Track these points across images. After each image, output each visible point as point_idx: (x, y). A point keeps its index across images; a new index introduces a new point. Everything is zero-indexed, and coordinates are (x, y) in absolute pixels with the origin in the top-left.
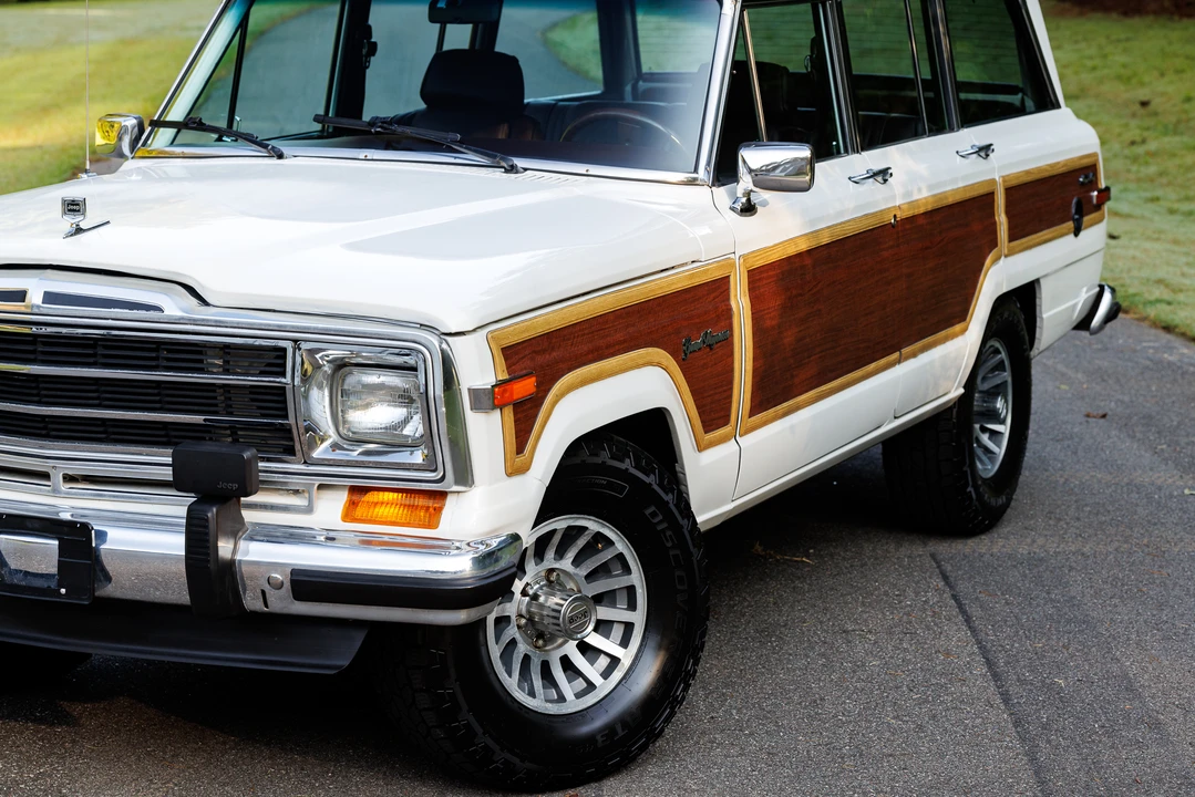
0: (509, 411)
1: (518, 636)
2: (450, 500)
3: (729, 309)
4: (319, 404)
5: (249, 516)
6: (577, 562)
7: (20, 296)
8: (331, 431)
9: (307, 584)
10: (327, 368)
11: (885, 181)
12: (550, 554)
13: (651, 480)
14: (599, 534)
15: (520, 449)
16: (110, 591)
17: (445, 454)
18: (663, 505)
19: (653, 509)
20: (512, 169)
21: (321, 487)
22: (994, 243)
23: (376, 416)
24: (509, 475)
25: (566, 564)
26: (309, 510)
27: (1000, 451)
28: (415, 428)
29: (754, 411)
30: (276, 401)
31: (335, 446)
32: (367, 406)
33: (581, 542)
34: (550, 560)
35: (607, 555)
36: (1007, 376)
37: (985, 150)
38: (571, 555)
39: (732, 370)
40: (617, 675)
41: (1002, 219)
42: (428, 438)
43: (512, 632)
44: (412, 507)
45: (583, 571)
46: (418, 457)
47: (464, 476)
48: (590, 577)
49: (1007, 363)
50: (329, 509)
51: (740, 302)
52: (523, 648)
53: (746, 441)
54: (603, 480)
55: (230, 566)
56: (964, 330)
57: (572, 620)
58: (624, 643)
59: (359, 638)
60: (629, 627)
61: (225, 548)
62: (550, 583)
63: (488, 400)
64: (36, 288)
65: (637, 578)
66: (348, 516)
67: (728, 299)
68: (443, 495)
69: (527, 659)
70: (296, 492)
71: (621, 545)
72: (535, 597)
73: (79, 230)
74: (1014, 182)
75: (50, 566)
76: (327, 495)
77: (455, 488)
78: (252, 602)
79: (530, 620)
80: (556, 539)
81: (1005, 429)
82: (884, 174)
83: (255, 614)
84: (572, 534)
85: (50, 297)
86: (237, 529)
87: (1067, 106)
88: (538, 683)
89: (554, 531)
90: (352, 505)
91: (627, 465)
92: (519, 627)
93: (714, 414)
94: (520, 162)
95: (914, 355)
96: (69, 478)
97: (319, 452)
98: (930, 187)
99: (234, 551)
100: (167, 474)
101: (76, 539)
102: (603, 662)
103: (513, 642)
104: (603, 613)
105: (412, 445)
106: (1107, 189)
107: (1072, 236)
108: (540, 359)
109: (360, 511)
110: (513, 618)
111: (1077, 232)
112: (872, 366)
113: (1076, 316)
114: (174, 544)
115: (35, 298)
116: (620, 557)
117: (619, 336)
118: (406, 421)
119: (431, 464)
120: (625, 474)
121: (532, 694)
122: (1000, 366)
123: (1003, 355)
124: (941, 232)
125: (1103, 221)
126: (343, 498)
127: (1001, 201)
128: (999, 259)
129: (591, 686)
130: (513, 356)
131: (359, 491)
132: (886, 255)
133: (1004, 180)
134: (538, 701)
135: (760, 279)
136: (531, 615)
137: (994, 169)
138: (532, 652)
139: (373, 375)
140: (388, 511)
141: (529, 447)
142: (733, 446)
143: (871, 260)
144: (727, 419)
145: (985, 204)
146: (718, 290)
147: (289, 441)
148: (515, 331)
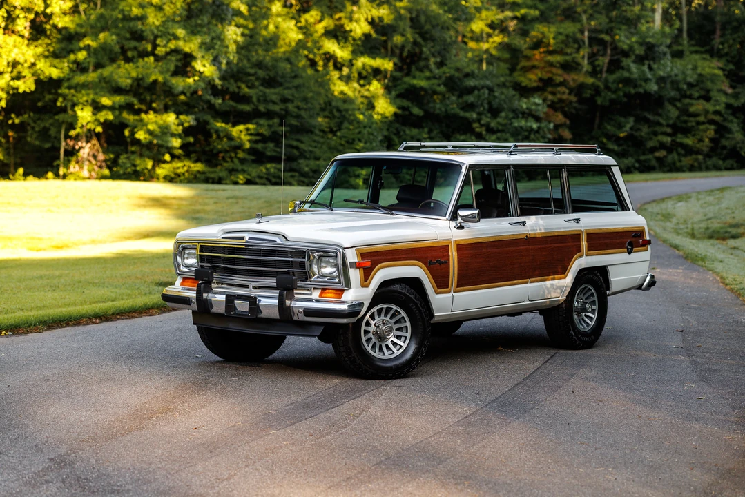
0: (362, 269)
1: (372, 337)
2: (345, 292)
3: (449, 255)
4: (315, 268)
5: (296, 296)
6: (391, 318)
7: (243, 238)
8: (317, 273)
9: (308, 312)
10: (317, 258)
11: (524, 225)
12: (383, 315)
13: (412, 296)
14: (396, 310)
15: (366, 280)
16: (262, 315)
17: (343, 279)
18: (415, 304)
19: (412, 304)
20: (392, 214)
21: (314, 288)
22: (579, 249)
23: (328, 270)
24: (362, 287)
25: (388, 318)
26: (311, 294)
27: (592, 324)
28: (336, 273)
29: (458, 286)
30: (302, 265)
31: (317, 277)
32: (326, 267)
33: (392, 312)
34: (383, 317)
35: (399, 317)
36: (596, 298)
37: (577, 220)
38: (389, 316)
39: (449, 272)
40: (401, 351)
41: (584, 243)
42: (339, 276)
43: (370, 335)
44: (336, 294)
45: (393, 321)
46: (337, 280)
47: (348, 285)
48: (395, 323)
49: (595, 294)
50: (316, 295)
51: (453, 254)
52: (374, 340)
53: (455, 294)
54: (397, 295)
55: (289, 307)
56: (565, 278)
57: (386, 332)
58: (404, 342)
59: (322, 328)
60: (406, 337)
61: (288, 302)
62: (383, 323)
63: (355, 265)
64: (247, 236)
65: (408, 324)
66: (320, 296)
67: (448, 252)
68: (342, 291)
69: (375, 344)
70: (308, 290)
71: (403, 314)
72: (378, 327)
73: (260, 222)
74: (592, 232)
75: (247, 310)
76: (316, 291)
77: (345, 288)
78: (295, 318)
79: (377, 333)
80: (384, 310)
81: (594, 316)
82: (523, 223)
83: (296, 321)
84: (388, 310)
85: (250, 238)
86: (291, 298)
87: (634, 211)
88: (377, 350)
89: (382, 308)
90: (321, 293)
91: (404, 291)
92: (373, 335)
93: (442, 283)
94: (395, 213)
95: (537, 281)
96: (254, 287)
97: (314, 279)
98: (545, 229)
99: (291, 304)
100: (275, 285)
101: (253, 301)
102: (398, 347)
103: (371, 338)
104: (399, 333)
105: (335, 278)
106: (650, 240)
107: (627, 254)
108: (373, 258)
109: (323, 294)
110: (371, 332)
111: (629, 253)
112: (515, 281)
113: (637, 283)
114: (276, 302)
115: (247, 239)
116: (403, 317)
117: (404, 256)
118: (334, 272)
119: (339, 282)
120: (403, 294)
121: (375, 352)
122: (592, 295)
123: (593, 291)
124: (551, 244)
125: (647, 250)
126: (320, 291)
127: (584, 237)
128: (582, 256)
129: (394, 353)
130: (363, 255)
131: (324, 290)
132: (522, 247)
133: (586, 231)
134: (377, 354)
135: (462, 247)
136: (377, 331)
137: (581, 227)
138: (377, 341)
139: (327, 259)
140: (330, 295)
141: (369, 280)
142: (450, 295)
143: (514, 248)
144: (447, 287)
145: (576, 237)
146: (444, 248)
147: (306, 276)
148: (365, 249)
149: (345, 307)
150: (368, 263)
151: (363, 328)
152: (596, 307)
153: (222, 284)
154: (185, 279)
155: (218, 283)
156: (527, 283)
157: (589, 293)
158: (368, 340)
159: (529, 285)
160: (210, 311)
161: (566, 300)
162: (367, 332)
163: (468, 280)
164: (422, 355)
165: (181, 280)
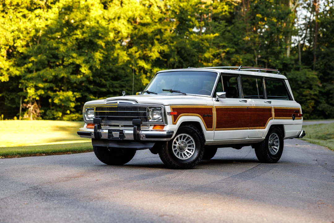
0: (173, 116)
2: (165, 126)
3: (212, 113)
4: (151, 116)
5: (142, 129)
6: (186, 141)
7: (117, 102)
8: (151, 118)
9: (148, 136)
10: (152, 110)
11: (246, 102)
12: (182, 139)
13: (196, 130)
14: (188, 137)
15: (175, 121)
16: (125, 139)
17: (164, 120)
18: (197, 134)
21: (151, 125)
22: (271, 116)
23: (156, 116)
24: (173, 124)
25: (184, 141)
26: (149, 128)
27: (277, 151)
29: (216, 128)
30: (145, 114)
31: (152, 120)
33: (186, 138)
35: (190, 140)
36: (278, 140)
37: (270, 102)
38: (185, 140)
39: (212, 121)
40: (191, 156)
41: (273, 113)
42: (162, 119)
43: (176, 148)
44: (161, 127)
45: (187, 142)
47: (167, 123)
48: (188, 143)
49: (278, 138)
50: (151, 128)
51: (214, 112)
52: (178, 151)
53: (215, 132)
54: (189, 129)
55: (139, 134)
56: (265, 128)
57: (184, 147)
58: (192, 152)
60: (193, 150)
61: (138, 132)
62: (182, 143)
63: (170, 114)
65: (194, 143)
66: (153, 129)
67: (212, 111)
68: (164, 126)
69: (178, 152)
70: (147, 126)
71: (192, 139)
72: (180, 145)
73: (124, 95)
74: (277, 108)
75: (118, 136)
76: (151, 126)
77: (165, 124)
78: (141, 139)
79: (179, 148)
80: (183, 137)
81: (278, 148)
83: (142, 141)
84: (185, 137)
85: (120, 103)
86: (140, 130)
87: (295, 100)
89: (182, 136)
90: (154, 127)
91: (192, 128)
92: (178, 148)
93: (209, 126)
94: (187, 94)
95: (253, 129)
96: (122, 126)
97: (150, 120)
98: (256, 105)
100: (132, 124)
101: (121, 132)
102: (189, 154)
103: (176, 150)
104: (190, 148)
105: (160, 120)
107: (292, 120)
108: (178, 111)
109: (155, 128)
110: (177, 147)
111: (294, 119)
112: (242, 128)
113: (297, 134)
114: (132, 132)
116: (192, 140)
117: (191, 111)
118: (160, 117)
119: (162, 122)
120: (192, 129)
122: (277, 138)
123: (277, 136)
124: (258, 112)
125: (301, 119)
126: (153, 126)
127: (273, 110)
128: (272, 119)
129: (187, 157)
130: (174, 109)
131: (155, 126)
132: (245, 112)
133: (274, 107)
134: (179, 157)
135: (218, 110)
136: (179, 147)
137: (272, 105)
138: (179, 152)
139: (156, 111)
140: (158, 128)
141: (176, 121)
142: (213, 132)
143: (242, 112)
144: (212, 128)
145: (269, 110)
146: (210, 110)
147: (147, 119)
148: (174, 107)
149: (165, 133)
150: (176, 113)
151: (173, 144)
152: (278, 144)
153: (106, 125)
154: (88, 124)
155: (104, 125)
156: (247, 129)
157: (275, 137)
158: (175, 151)
159: (248, 130)
160: (100, 138)
161: (265, 139)
162: (175, 147)
163: (221, 125)
164: (201, 158)
165: (87, 125)
